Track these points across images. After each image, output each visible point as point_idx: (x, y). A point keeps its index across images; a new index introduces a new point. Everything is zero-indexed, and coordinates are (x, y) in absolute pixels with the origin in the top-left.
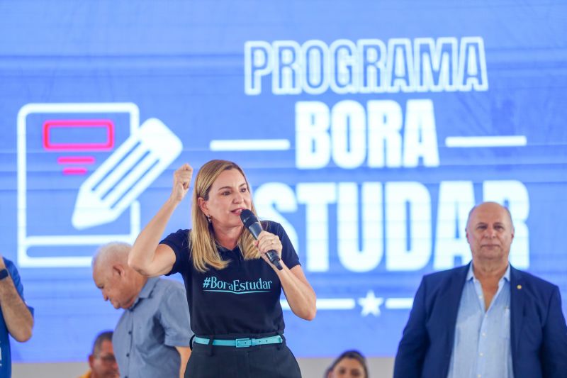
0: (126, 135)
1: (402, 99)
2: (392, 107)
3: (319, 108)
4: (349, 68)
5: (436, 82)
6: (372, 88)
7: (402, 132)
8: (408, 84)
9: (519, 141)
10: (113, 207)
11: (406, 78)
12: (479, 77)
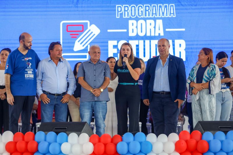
0: (87, 28)
1: (155, 19)
2: (152, 22)
3: (134, 22)
4: (142, 11)
5: (163, 15)
6: (147, 16)
7: (155, 27)
8: (156, 16)
9: (184, 30)
10: (83, 46)
11: (156, 14)
12: (173, 13)
